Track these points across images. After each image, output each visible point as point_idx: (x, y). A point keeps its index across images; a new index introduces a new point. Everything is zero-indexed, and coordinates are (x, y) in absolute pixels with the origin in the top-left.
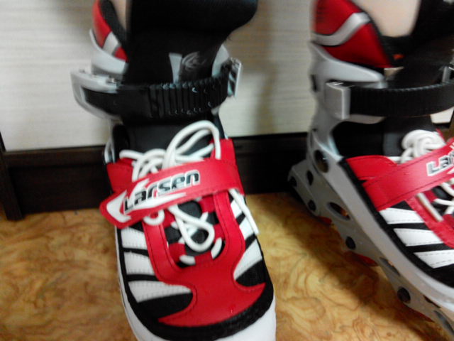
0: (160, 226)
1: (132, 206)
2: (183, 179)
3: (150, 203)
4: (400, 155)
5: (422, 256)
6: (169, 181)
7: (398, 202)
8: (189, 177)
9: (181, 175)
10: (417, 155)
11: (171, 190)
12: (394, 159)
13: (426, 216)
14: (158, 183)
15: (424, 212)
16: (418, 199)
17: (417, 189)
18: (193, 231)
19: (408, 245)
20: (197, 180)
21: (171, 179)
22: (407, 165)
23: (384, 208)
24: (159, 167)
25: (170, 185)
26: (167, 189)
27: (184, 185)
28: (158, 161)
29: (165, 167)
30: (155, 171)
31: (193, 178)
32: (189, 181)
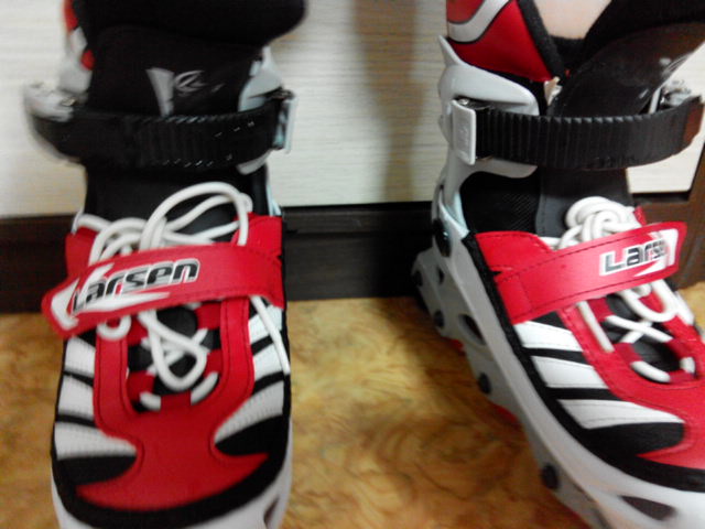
0: (121, 342)
1: (82, 305)
2: (168, 271)
3: (109, 303)
4: (559, 235)
5: (572, 406)
6: (145, 272)
7: (545, 313)
8: (180, 269)
9: (166, 264)
10: (587, 238)
11: (145, 286)
12: (549, 241)
13: (587, 341)
14: (127, 273)
15: (584, 335)
16: (578, 310)
17: (579, 294)
18: (174, 356)
19: (552, 386)
20: (192, 274)
21: (150, 268)
22: (569, 252)
23: (521, 321)
24: (135, 247)
25: (146, 277)
26: (140, 283)
27: (170, 280)
28: (133, 238)
29: (143, 247)
30: (127, 251)
31: (187, 270)
32: (177, 276)
